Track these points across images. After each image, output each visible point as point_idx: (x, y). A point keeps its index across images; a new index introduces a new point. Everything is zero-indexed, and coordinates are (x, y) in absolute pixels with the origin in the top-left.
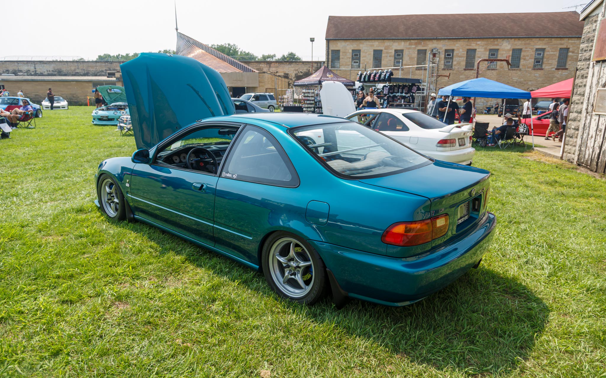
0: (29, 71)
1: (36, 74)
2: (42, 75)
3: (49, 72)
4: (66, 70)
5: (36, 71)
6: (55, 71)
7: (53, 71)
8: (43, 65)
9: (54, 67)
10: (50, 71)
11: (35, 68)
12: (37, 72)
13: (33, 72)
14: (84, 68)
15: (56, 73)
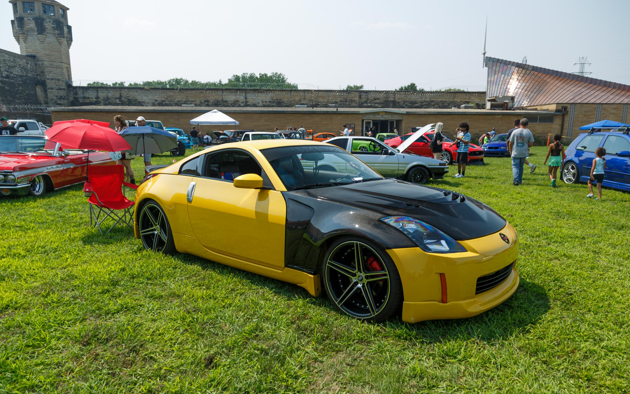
0: (238, 101)
1: (246, 105)
2: (255, 105)
3: (265, 104)
4: (288, 101)
5: (246, 102)
6: (274, 102)
7: (270, 102)
8: (257, 94)
9: (272, 97)
10: (266, 102)
11: (246, 98)
12: (248, 104)
13: (243, 102)
14: (313, 98)
15: (274, 104)
